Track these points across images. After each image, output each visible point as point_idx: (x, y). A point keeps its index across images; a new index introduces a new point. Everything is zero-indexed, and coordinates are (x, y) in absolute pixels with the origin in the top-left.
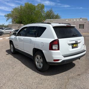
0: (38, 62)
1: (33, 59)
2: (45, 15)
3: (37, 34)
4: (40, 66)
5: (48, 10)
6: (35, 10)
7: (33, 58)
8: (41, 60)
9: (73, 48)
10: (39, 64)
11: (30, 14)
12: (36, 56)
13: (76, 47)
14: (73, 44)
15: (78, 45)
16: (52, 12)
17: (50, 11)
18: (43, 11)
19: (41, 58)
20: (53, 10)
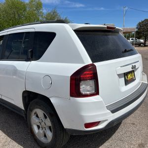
0: (39, 127)
1: (24, 116)
2: (44, 19)
3: (32, 52)
4: (45, 136)
5: (50, 11)
6: (25, 10)
7: (26, 115)
8: (48, 122)
9: (127, 82)
10: (41, 131)
11: (16, 17)
12: (31, 111)
13: (133, 80)
14: (126, 74)
15: (135, 73)
16: (57, 15)
17: (52, 13)
18: (41, 12)
19: (46, 117)
20: (58, 12)
